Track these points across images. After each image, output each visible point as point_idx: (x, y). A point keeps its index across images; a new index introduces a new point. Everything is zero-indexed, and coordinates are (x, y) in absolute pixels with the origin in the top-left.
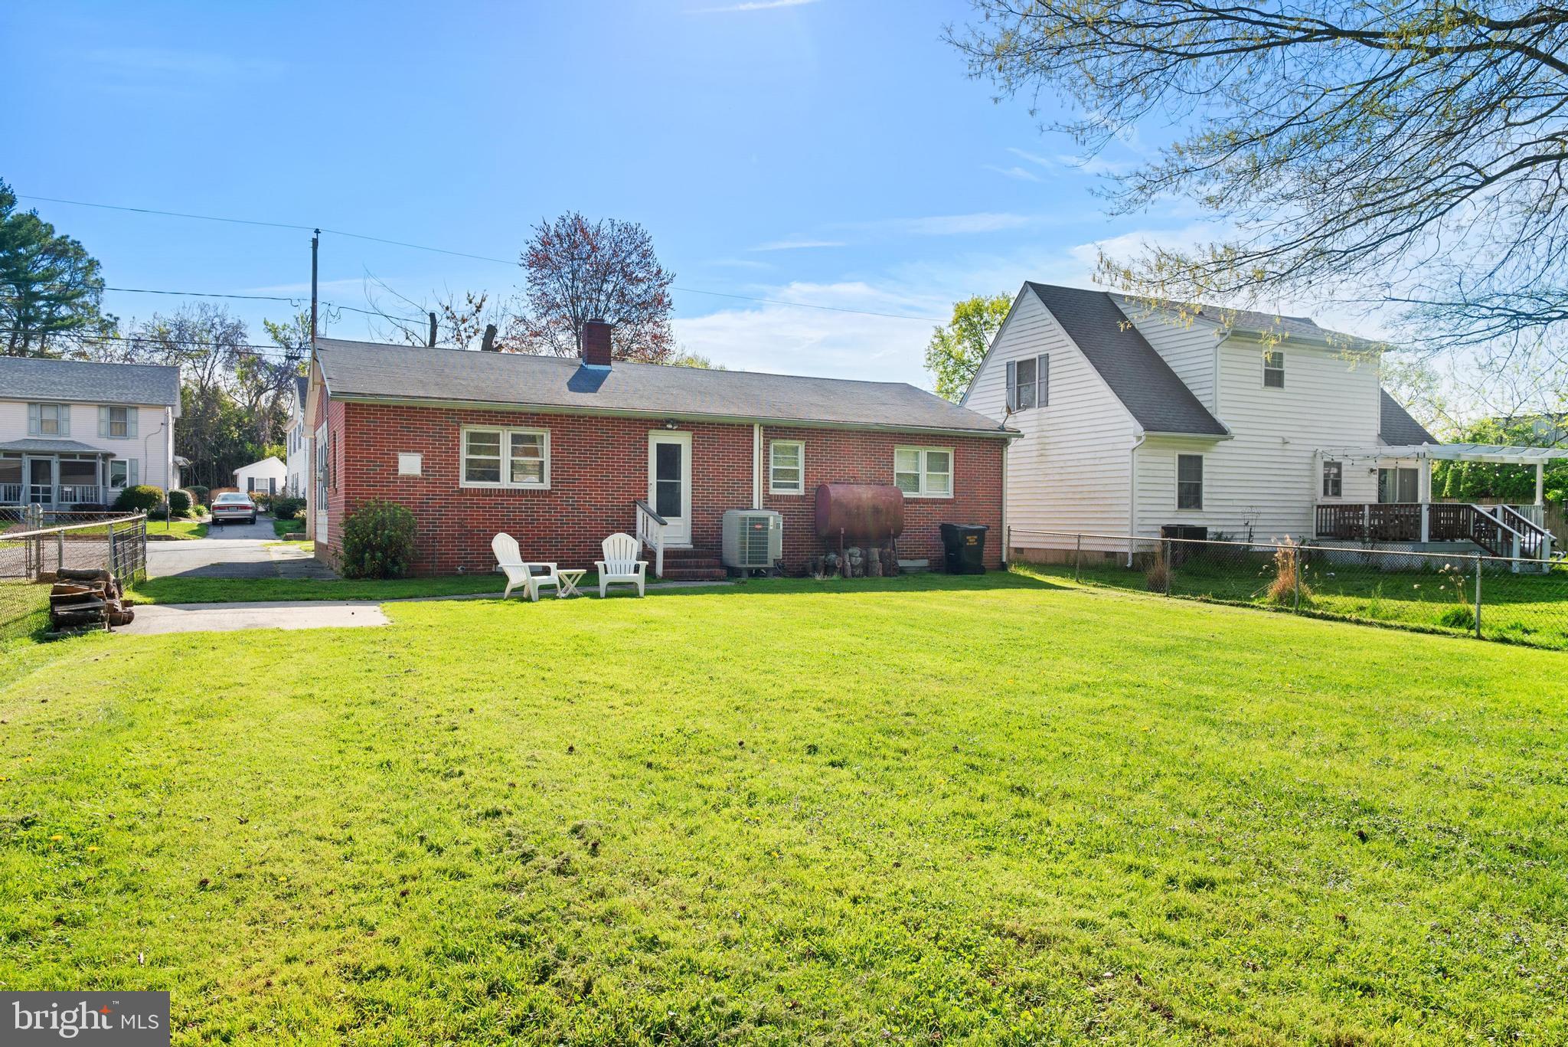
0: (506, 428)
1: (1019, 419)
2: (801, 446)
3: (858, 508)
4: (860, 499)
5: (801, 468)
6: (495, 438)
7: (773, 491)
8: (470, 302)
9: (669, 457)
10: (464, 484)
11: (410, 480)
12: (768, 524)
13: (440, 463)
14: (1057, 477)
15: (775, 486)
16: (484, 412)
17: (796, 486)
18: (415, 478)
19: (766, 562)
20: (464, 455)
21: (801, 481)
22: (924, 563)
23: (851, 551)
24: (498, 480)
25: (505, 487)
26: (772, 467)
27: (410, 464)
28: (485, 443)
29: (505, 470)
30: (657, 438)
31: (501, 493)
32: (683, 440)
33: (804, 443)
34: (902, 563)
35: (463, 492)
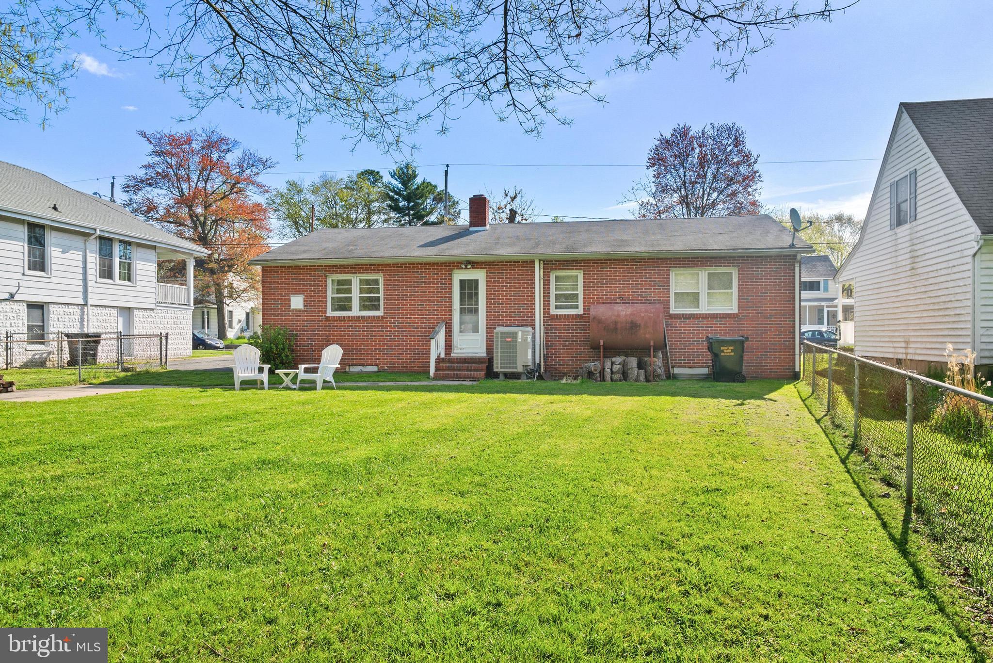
0: (355, 275)
1: (899, 235)
2: (580, 274)
3: (616, 323)
4: (618, 316)
5: (580, 292)
6: (349, 282)
7: (554, 312)
8: (507, 195)
9: (469, 289)
10: (330, 313)
11: (297, 312)
12: (516, 338)
13: (315, 301)
14: (923, 289)
15: (557, 307)
16: (340, 265)
17: (577, 307)
18: (300, 310)
19: (516, 368)
20: (330, 294)
21: (580, 303)
22: (705, 371)
23: (614, 359)
24: (351, 310)
25: (356, 314)
26: (553, 292)
27: (297, 302)
28: (344, 286)
29: (355, 304)
30: (458, 276)
31: (351, 319)
32: (480, 275)
33: (582, 271)
34: (677, 371)
35: (328, 319)
